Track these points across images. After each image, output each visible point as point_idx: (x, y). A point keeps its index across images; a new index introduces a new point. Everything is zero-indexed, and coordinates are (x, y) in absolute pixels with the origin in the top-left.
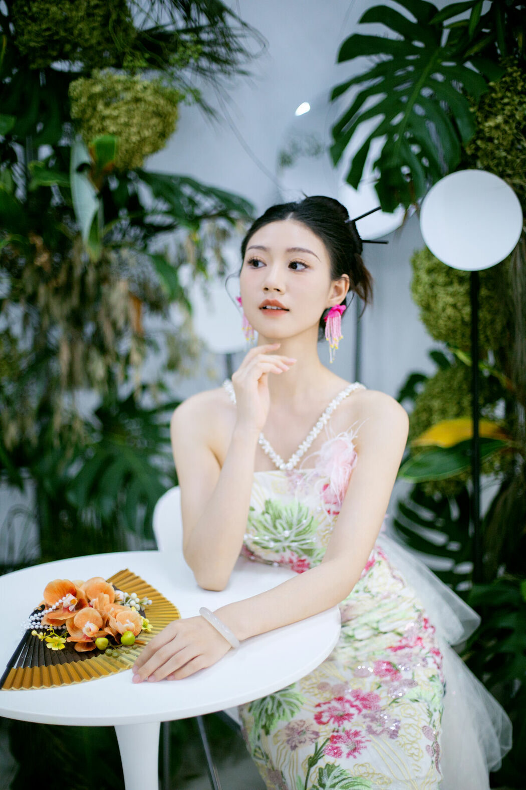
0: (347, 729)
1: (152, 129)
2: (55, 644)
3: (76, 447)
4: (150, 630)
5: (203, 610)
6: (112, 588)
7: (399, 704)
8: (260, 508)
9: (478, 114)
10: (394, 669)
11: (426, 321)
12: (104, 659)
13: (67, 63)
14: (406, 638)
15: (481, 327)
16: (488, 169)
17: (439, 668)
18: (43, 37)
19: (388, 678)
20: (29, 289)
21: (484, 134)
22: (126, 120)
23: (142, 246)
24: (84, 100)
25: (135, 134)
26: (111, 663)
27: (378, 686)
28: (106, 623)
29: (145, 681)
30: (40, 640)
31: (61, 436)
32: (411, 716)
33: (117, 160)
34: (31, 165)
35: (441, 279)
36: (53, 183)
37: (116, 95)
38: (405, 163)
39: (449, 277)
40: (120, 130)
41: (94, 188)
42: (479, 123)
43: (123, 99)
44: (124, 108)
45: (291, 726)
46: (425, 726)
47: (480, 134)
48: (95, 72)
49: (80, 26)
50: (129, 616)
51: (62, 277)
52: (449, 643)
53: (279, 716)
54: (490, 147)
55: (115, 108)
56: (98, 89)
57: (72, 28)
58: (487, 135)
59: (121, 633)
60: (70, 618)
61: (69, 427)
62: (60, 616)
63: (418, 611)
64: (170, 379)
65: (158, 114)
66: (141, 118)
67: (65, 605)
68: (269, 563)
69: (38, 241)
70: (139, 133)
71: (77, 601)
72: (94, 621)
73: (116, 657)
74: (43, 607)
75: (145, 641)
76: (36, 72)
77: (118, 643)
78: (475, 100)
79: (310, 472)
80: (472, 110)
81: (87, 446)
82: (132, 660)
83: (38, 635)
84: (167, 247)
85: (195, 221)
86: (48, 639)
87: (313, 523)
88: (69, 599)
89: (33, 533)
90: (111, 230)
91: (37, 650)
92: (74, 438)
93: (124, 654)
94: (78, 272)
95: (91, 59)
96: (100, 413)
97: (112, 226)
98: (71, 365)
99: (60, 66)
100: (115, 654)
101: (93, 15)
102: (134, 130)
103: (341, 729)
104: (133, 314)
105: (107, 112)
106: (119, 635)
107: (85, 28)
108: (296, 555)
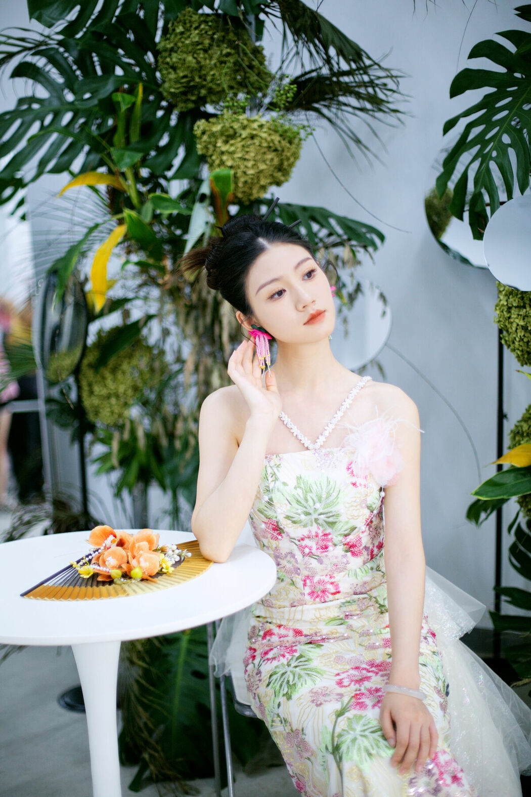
0: (368, 687)
2: (87, 573)
4: (171, 572)
8: (292, 483)
27: (389, 656)
40: (237, 164)
43: (240, 136)
44: (240, 144)
45: (314, 691)
53: (302, 685)
55: (232, 145)
65: (274, 149)
72: (120, 558)
87: (340, 495)
101: (225, 63)
105: (225, 148)
107: (217, 74)
108: (321, 529)
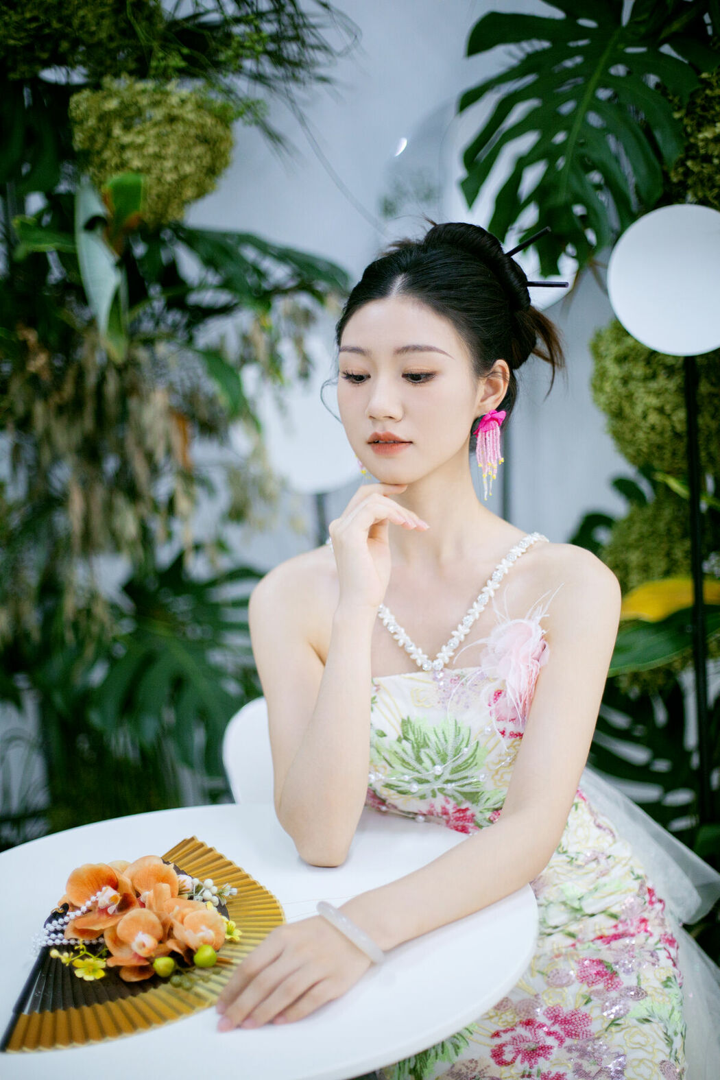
0: (545, 1071)
1: (195, 162)
2: (90, 970)
3: (100, 641)
4: (237, 939)
5: (323, 905)
6: (174, 872)
7: (622, 1027)
8: (393, 732)
9: (686, 121)
10: (609, 971)
11: (618, 436)
12: (169, 992)
13: (64, 70)
14: (623, 922)
15: (701, 442)
16: (703, 202)
17: (675, 965)
18: (26, 30)
19: (600, 986)
20: (20, 409)
21: (698, 151)
22: (157, 149)
23: (186, 338)
24: (92, 122)
25: (171, 170)
26: (182, 1000)
27: (585, 1001)
28: (168, 932)
29: (239, 1027)
30: (63, 965)
31: (75, 626)
32: (641, 1047)
33: (144, 210)
34: (15, 222)
35: (639, 370)
36: (50, 247)
37: (140, 112)
38: (578, 200)
39: (650, 368)
40: (147, 165)
41: (113, 254)
42: (689, 135)
43: (151, 118)
44: (153, 132)
45: (455, 1070)
46: (664, 1061)
47: (690, 151)
48: (107, 81)
49: (81, 13)
50: (204, 919)
51: (68, 389)
52: (680, 921)
53: (437, 1055)
54: (707, 169)
55: (139, 133)
56: (112, 104)
57: (70, 17)
58: (702, 152)
59: (194, 949)
60: (111, 927)
61: (88, 613)
62: (95, 923)
63: (638, 878)
64: (233, 534)
65: (204, 140)
66: (179, 146)
67: (101, 905)
68: (411, 816)
69: (32, 337)
70: (176, 168)
71: (120, 898)
72: (149, 930)
73: (188, 990)
74: (66, 907)
75: (232, 957)
76: (19, 85)
77: (190, 963)
78: (680, 100)
79: (470, 672)
80: (677, 115)
81: (115, 640)
82: (213, 992)
83: (60, 956)
84: (223, 338)
85: (264, 297)
86: (78, 962)
87: (478, 753)
88: (107, 895)
89: (38, 770)
90: (139, 316)
91: (59, 981)
92: (95, 629)
93: (201, 982)
94: (91, 380)
95: (100, 62)
96: (131, 588)
97: (139, 311)
98: (87, 520)
99: (52, 75)
100: (187, 984)
102: (169, 164)
103: (534, 1071)
104: (177, 441)
105: (127, 139)
106: (190, 952)
107: (90, 16)
108: (452, 802)
